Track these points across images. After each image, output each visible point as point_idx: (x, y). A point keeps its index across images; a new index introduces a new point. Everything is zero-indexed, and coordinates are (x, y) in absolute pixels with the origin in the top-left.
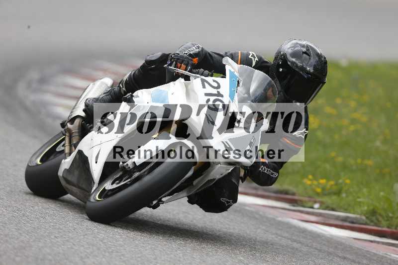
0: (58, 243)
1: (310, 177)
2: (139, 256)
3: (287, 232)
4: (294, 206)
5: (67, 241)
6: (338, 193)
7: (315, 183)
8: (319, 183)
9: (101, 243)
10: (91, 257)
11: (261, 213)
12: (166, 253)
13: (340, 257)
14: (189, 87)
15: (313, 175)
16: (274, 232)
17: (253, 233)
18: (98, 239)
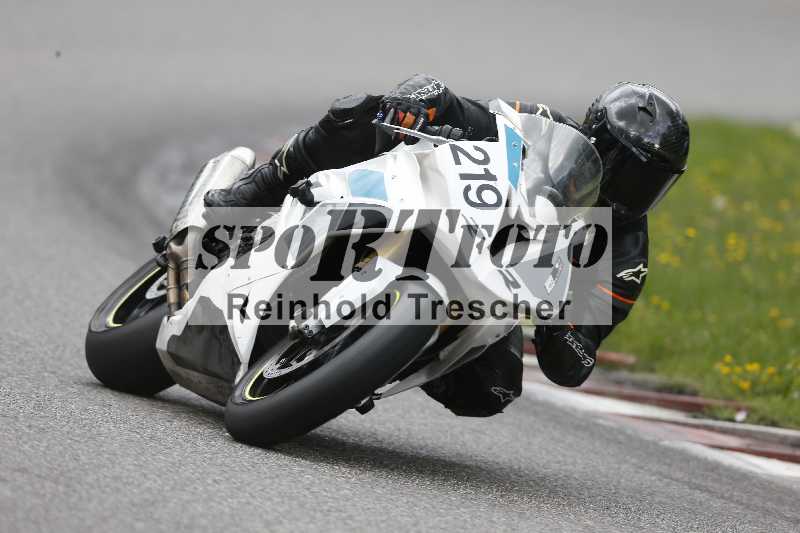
0: (219, 494)
1: (728, 358)
2: (384, 518)
3: (681, 469)
4: (695, 417)
5: (238, 489)
6: (785, 391)
7: (738, 370)
8: (746, 371)
9: (307, 492)
10: (285, 521)
11: (629, 432)
12: (437, 512)
13: (787, 519)
14: (426, 163)
15: (735, 356)
16: (654, 469)
17: (612, 471)
18: (300, 485)
